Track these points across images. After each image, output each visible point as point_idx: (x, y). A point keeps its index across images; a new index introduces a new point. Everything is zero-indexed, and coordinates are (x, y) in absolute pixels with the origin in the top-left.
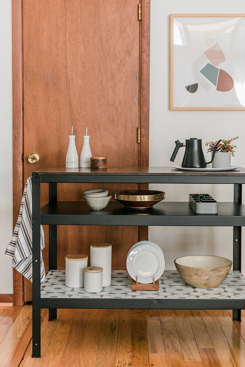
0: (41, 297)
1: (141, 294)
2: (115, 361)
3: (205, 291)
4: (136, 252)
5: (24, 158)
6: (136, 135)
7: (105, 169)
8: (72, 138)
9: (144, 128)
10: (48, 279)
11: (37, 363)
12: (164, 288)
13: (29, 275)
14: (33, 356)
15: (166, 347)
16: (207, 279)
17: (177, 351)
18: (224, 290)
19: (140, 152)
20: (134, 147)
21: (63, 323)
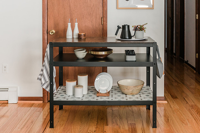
0: (54, 100)
1: (101, 98)
2: (88, 130)
3: (131, 96)
4: (99, 79)
5: (48, 32)
6: (101, 21)
7: (85, 39)
8: (69, 24)
9: (105, 17)
10: (58, 91)
11: (52, 130)
12: (112, 95)
13: (48, 90)
14: (50, 127)
15: (113, 122)
16: (132, 91)
17: (117, 125)
18: (140, 96)
19: (103, 29)
20: (100, 27)
21: (66, 111)
